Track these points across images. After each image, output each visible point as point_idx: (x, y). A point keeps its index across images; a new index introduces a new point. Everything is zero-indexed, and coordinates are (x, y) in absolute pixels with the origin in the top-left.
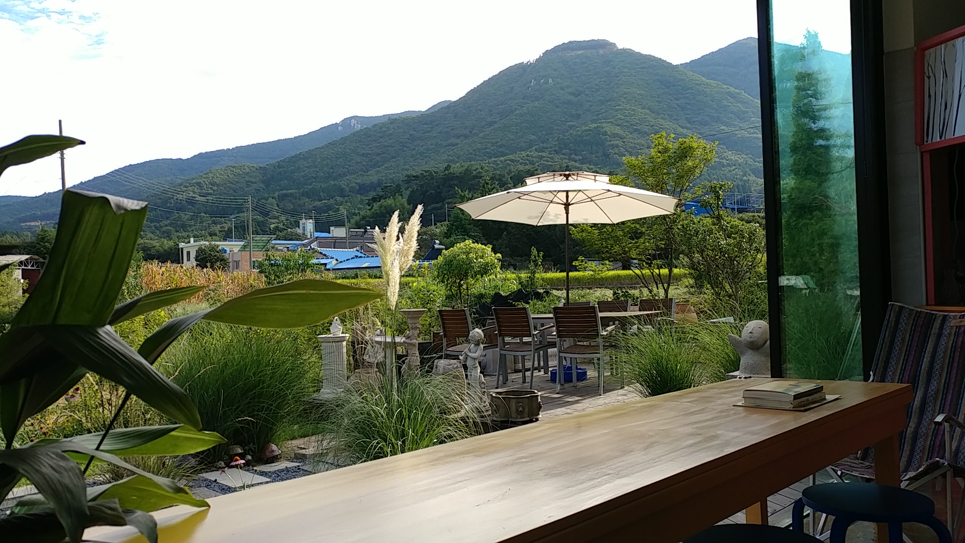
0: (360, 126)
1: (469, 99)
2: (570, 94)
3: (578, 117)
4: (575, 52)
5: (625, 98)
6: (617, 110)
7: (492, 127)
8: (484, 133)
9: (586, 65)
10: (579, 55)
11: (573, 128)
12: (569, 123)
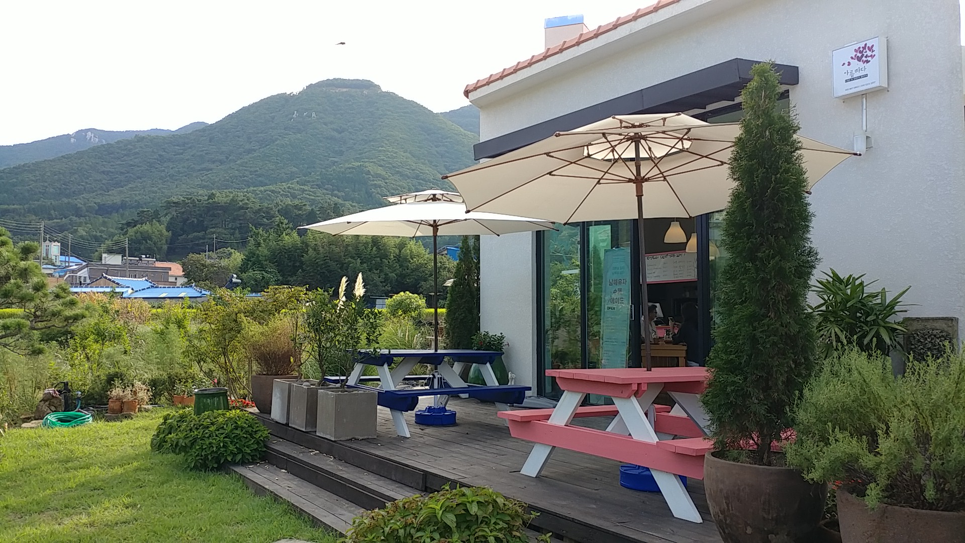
0: (97, 140)
1: (227, 124)
2: (334, 130)
3: (341, 153)
4: (339, 89)
5: (388, 140)
6: (380, 151)
7: (250, 155)
8: (242, 161)
9: (350, 103)
10: (343, 92)
11: (336, 164)
12: (331, 159)
